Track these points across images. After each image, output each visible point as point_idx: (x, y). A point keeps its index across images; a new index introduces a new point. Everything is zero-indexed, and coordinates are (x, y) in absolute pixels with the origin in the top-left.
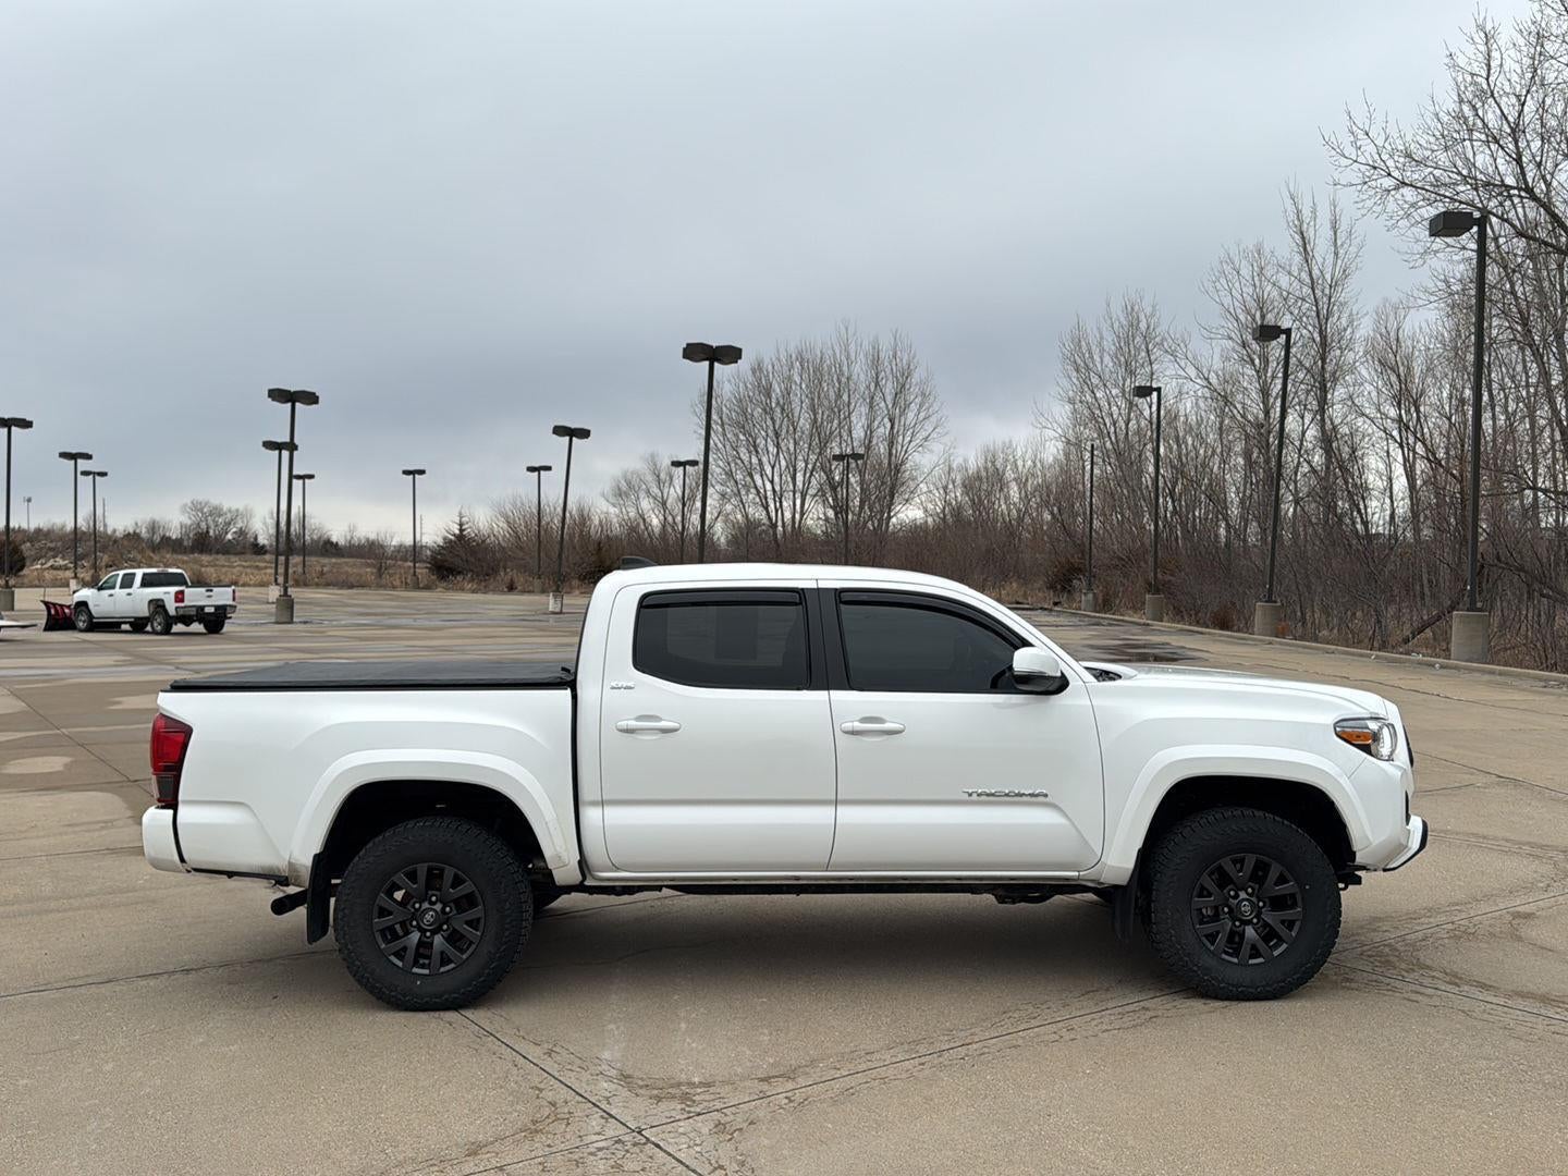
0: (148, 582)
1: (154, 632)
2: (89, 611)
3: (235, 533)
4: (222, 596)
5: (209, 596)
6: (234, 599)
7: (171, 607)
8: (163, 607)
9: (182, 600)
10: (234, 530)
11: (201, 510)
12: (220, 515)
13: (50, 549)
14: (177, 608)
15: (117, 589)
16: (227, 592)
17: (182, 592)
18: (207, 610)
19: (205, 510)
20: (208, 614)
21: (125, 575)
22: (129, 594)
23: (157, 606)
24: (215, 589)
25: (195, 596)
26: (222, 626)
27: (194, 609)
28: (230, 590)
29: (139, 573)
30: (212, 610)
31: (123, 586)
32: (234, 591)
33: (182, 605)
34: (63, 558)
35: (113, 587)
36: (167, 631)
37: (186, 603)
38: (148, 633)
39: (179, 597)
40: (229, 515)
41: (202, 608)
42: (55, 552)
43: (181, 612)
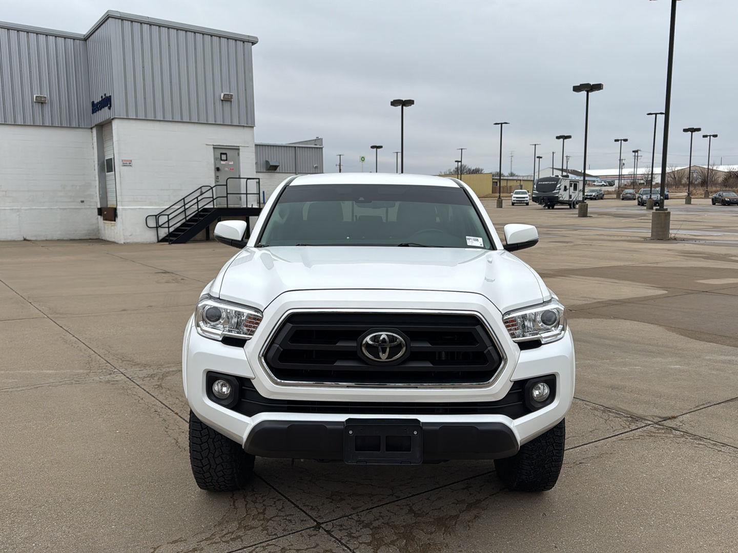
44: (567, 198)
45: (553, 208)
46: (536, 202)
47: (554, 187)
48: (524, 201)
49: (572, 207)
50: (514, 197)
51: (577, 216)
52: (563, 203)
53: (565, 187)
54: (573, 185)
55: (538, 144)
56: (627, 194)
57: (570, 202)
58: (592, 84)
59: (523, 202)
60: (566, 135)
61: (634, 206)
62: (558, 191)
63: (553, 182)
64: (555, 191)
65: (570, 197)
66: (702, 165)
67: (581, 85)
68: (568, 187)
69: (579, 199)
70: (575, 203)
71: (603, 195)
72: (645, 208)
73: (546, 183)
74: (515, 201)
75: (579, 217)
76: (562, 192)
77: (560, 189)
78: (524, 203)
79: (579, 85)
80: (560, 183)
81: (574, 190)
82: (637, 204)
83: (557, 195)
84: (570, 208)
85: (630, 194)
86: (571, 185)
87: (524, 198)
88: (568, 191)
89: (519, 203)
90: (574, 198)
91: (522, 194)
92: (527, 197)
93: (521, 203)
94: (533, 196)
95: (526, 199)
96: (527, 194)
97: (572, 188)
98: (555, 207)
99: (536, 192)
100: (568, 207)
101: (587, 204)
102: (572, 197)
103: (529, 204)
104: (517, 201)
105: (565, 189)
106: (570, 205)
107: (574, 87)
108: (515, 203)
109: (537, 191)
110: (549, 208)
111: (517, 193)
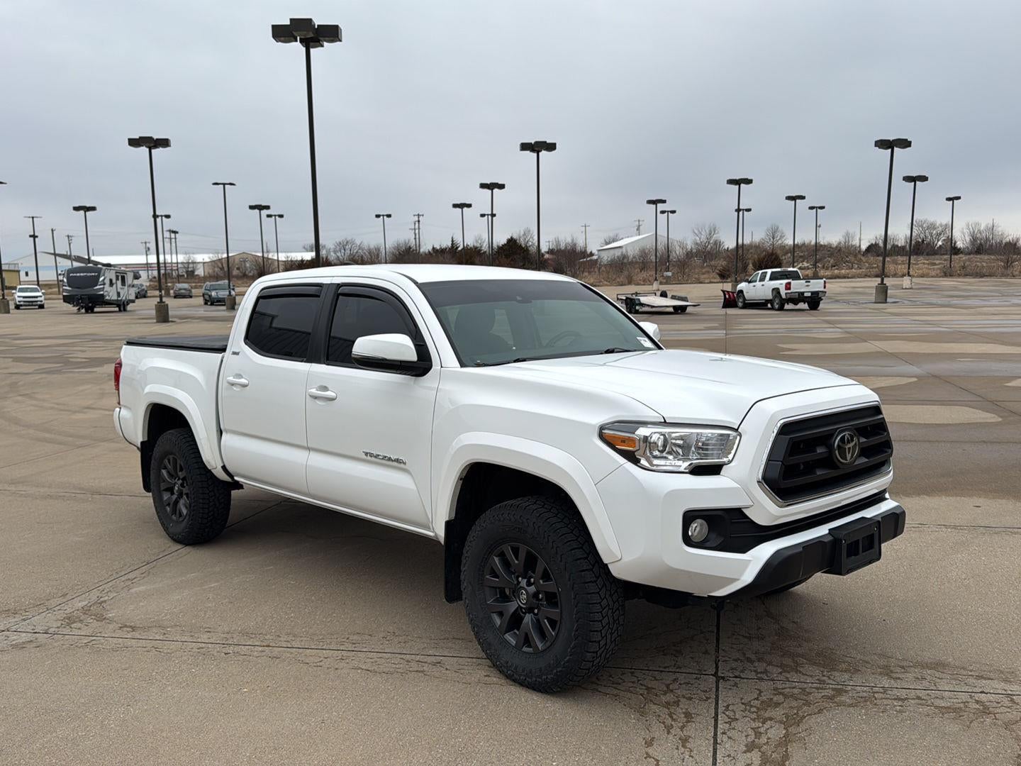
0: (774, 277)
1: (773, 309)
2: (744, 296)
3: (944, 240)
4: (816, 285)
5: (807, 286)
6: (825, 287)
7: (783, 292)
8: (779, 293)
9: (790, 289)
10: (943, 238)
11: (922, 227)
12: (934, 229)
13: (801, 257)
14: (786, 294)
15: (758, 283)
16: (820, 283)
17: (789, 283)
18: (806, 295)
19: (924, 226)
20: (807, 297)
21: (763, 273)
22: (763, 285)
23: (776, 291)
24: (812, 281)
25: (798, 286)
26: (819, 305)
27: (797, 294)
28: (822, 281)
29: (769, 271)
30: (809, 294)
31: (760, 281)
32: (825, 282)
33: (789, 291)
34: (807, 262)
35: (756, 281)
36: (781, 308)
37: (792, 290)
38: (769, 309)
39: (788, 286)
40: (940, 229)
41: (803, 293)
42: (803, 258)
43: (788, 297)
44: (115, 297)
45: (93, 312)
46: (69, 303)
47: (95, 281)
48: (37, 301)
49: (122, 309)
50: (19, 297)
51: (155, 321)
52: (110, 303)
53: (111, 280)
54: (120, 278)
55: (36, 217)
56: (180, 289)
57: (119, 303)
58: (155, 137)
59: (34, 303)
60: (88, 205)
61: (200, 306)
62: (102, 286)
63: (93, 274)
64: (98, 287)
65: (119, 294)
66: (255, 252)
67: (140, 138)
68: (114, 281)
69: (130, 298)
70: (125, 303)
71: (146, 291)
72: (224, 308)
73: (82, 274)
74: (22, 303)
75: (157, 322)
76: (107, 287)
77: (104, 284)
78: (37, 305)
79: (138, 137)
80: (104, 275)
81: (122, 285)
82: (203, 303)
83: (102, 293)
84: (120, 310)
85: (185, 289)
86: (117, 279)
87: (37, 297)
88: (115, 286)
89: (29, 305)
90: (123, 297)
91: (31, 292)
92: (41, 296)
93: (32, 305)
94: (64, 294)
95: (39, 299)
96: (39, 291)
97: (119, 282)
98: (96, 310)
99: (68, 288)
100: (117, 309)
101: (167, 305)
102: (121, 296)
103: (45, 306)
104: (24, 302)
105: (111, 284)
106: (118, 306)
107: (130, 140)
108: (21, 305)
109: (69, 286)
110: (87, 312)
111: (22, 290)
